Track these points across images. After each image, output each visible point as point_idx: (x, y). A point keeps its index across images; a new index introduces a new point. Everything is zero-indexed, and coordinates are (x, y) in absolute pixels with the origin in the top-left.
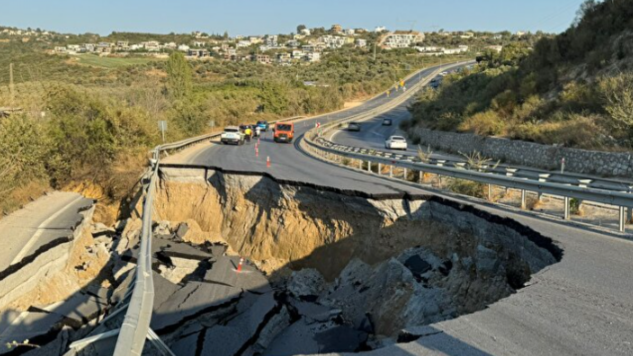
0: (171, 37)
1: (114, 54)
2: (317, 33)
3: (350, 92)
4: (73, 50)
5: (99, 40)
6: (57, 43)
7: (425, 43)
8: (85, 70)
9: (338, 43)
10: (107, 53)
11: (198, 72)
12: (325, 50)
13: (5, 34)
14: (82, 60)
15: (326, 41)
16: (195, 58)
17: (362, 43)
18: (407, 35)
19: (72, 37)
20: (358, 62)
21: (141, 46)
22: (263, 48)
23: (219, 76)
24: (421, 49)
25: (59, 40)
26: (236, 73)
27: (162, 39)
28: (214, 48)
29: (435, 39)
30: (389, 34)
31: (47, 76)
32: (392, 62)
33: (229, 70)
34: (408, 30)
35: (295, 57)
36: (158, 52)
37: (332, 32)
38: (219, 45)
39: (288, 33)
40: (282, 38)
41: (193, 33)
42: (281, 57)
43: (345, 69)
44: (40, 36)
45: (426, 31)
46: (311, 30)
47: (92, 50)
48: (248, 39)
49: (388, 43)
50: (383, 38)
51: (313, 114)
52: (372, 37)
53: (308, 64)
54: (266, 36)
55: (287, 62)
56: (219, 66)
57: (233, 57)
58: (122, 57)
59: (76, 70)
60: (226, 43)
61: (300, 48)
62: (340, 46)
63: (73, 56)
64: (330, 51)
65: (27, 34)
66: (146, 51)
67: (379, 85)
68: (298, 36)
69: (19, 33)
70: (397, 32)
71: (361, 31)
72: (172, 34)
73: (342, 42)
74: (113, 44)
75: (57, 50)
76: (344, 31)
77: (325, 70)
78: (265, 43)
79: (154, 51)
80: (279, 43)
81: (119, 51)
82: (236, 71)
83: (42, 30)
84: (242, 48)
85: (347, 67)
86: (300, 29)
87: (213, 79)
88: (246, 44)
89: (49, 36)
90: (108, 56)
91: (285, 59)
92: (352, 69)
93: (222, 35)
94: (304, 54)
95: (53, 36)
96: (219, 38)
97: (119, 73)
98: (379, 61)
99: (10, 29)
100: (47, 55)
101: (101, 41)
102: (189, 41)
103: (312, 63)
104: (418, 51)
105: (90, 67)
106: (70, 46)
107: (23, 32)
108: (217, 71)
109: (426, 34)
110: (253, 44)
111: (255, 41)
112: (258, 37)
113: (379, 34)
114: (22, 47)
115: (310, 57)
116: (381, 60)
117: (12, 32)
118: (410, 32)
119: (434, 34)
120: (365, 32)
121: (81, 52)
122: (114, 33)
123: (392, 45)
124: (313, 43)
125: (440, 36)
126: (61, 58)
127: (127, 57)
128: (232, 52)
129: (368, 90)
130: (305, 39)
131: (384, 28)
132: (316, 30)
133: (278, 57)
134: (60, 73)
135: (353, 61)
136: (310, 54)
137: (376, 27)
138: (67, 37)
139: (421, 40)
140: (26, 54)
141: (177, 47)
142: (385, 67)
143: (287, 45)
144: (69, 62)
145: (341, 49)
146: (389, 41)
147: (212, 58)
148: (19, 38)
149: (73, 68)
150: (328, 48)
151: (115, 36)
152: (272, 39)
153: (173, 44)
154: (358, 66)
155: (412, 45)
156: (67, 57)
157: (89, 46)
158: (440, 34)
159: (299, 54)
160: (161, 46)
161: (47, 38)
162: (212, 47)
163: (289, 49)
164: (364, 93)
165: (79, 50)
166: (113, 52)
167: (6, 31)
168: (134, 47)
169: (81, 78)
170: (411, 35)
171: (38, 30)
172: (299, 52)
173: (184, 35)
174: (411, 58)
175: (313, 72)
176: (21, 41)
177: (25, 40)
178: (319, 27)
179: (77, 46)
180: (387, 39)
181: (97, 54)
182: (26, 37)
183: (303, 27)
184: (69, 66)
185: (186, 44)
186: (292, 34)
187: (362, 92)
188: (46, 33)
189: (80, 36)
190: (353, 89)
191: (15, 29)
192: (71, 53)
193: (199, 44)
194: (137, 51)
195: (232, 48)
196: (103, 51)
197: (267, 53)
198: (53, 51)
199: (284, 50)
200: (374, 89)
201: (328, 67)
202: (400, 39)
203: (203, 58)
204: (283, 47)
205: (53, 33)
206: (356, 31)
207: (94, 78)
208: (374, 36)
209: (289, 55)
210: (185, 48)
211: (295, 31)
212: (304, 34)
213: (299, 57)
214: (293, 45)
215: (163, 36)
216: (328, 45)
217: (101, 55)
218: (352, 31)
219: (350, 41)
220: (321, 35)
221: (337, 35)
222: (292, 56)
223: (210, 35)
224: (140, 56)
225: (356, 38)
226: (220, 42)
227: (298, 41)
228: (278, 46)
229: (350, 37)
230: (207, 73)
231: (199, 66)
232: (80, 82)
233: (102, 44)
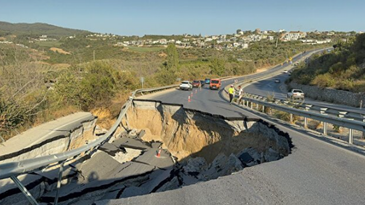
0: (173, 37)
1: (145, 46)
2: (247, 33)
3: (261, 64)
4: (126, 44)
5: (138, 38)
6: (119, 41)
7: (306, 38)
8: (131, 54)
9: (258, 38)
10: (141, 45)
11: (184, 54)
12: (251, 42)
14: (130, 49)
15: (252, 37)
16: (184, 47)
17: (271, 38)
18: (297, 34)
19: (126, 37)
20: (267, 48)
21: (158, 41)
22: (218, 42)
23: (195, 56)
24: (304, 41)
25: (120, 39)
26: (203, 54)
27: (168, 38)
28: (193, 42)
29: (312, 35)
30: (287, 33)
31: (113, 56)
32: (286, 48)
33: (200, 53)
34: (297, 31)
35: (235, 46)
36: (166, 44)
37: (255, 32)
38: (196, 41)
39: (231, 34)
40: (228, 36)
41: (183, 35)
42: (228, 46)
43: (260, 52)
44: (111, 37)
46: (244, 32)
47: (134, 44)
48: (211, 37)
49: (286, 38)
50: (283, 36)
51: (239, 75)
52: (277, 35)
53: (241, 49)
54: (220, 36)
55: (230, 48)
56: (195, 51)
57: (202, 47)
58: (148, 47)
59: (126, 54)
60: (199, 40)
61: (237, 41)
62: (259, 40)
63: (126, 47)
64: (253, 43)
65: (105, 36)
66: (160, 44)
67: (277, 60)
68: (237, 35)
69: (101, 36)
70: (291, 32)
71: (271, 32)
72: (173, 35)
73: (260, 38)
74: (144, 41)
75: (119, 44)
76: (261, 32)
77: (249, 53)
78: (220, 39)
79: (164, 44)
81: (147, 44)
82: (203, 53)
83: (112, 34)
84: (208, 42)
85: (261, 51)
86: (238, 31)
87: (191, 57)
88: (210, 39)
90: (142, 47)
91: (229, 47)
92: (264, 52)
93: (198, 35)
94: (239, 45)
96: (196, 37)
97: (146, 55)
98: (279, 48)
99: (97, 34)
100: (113, 46)
101: (139, 39)
102: (181, 38)
103: (243, 49)
104: (302, 42)
105: (133, 52)
106: (125, 42)
108: (193, 54)
109: (307, 33)
110: (213, 40)
111: (214, 38)
112: (216, 36)
113: (281, 33)
114: (102, 42)
115: (243, 46)
116: (280, 47)
118: (299, 32)
119: (312, 33)
120: (273, 32)
121: (129, 45)
123: (288, 39)
124: (244, 39)
125: (315, 34)
126: (120, 48)
127: (151, 47)
128: (203, 44)
129: (271, 63)
130: (240, 37)
131: (284, 30)
132: (247, 32)
133: (226, 46)
134: (118, 55)
135: (265, 48)
136: (242, 45)
137: (279, 30)
138: (124, 38)
139: (304, 36)
140: (104, 46)
141: (175, 42)
142: (282, 50)
143: (231, 40)
144: (123, 50)
145: (260, 42)
146: (286, 37)
147: (192, 47)
149: (125, 53)
150: (253, 41)
151: (146, 37)
152: (223, 37)
153: (173, 40)
154: (267, 50)
155: (299, 39)
156: (123, 47)
157: (133, 42)
159: (236, 44)
160: (167, 42)
161: (114, 38)
162: (192, 41)
163: (232, 42)
164: (269, 64)
165: (128, 44)
166: (144, 44)
167: (95, 35)
168: (154, 42)
169: (128, 58)
170: (299, 34)
171: (110, 34)
172: (237, 43)
173: (179, 36)
174: (298, 46)
175: (243, 54)
176: (102, 39)
177: (104, 39)
178: (248, 30)
179: (128, 42)
180: (285, 36)
181: (137, 46)
183: (240, 31)
184: (123, 52)
185: (180, 40)
186: (234, 34)
187: (268, 64)
188: (114, 36)
189: (130, 37)
190: (263, 62)
191: (100, 34)
192: (125, 45)
193: (186, 40)
194: (156, 44)
195: (202, 42)
196: (140, 44)
197: (220, 44)
198: (116, 45)
199: (229, 43)
200: (274, 62)
201: (251, 51)
202: (293, 36)
203: (187, 47)
204: (229, 41)
205: (117, 36)
206: (268, 32)
207: (134, 57)
209: (232, 45)
210: (179, 42)
211: (236, 33)
212: (240, 34)
213: (237, 46)
214: (234, 40)
215: (169, 36)
216: (253, 40)
217: (138, 46)
218: (266, 32)
219: (265, 37)
220: (249, 35)
221: (258, 34)
222: (233, 45)
223: (192, 35)
224: (158, 47)
225: (268, 36)
226: (197, 39)
227: (237, 38)
228: (227, 40)
229: (265, 35)
230: (188, 54)
231: (185, 51)
232: (127, 60)
233: (139, 41)
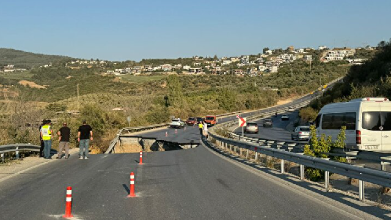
0: (180, 61)
1: (143, 74)
2: (277, 53)
3: (285, 95)
4: (118, 72)
5: (134, 64)
6: (109, 68)
7: (355, 56)
8: (124, 85)
9: (292, 59)
10: (138, 73)
11: (193, 83)
12: (281, 64)
13: (78, 63)
14: (123, 79)
15: (283, 58)
16: (193, 73)
17: (309, 58)
18: (342, 51)
19: (118, 63)
20: (298, 73)
21: (159, 68)
22: (239, 65)
23: (207, 85)
24: (350, 61)
25: (110, 66)
26: (218, 83)
27: (173, 62)
28: (206, 67)
29: (363, 52)
30: (329, 51)
31: (101, 89)
32: (322, 72)
33: (213, 81)
34: (343, 47)
35: (261, 70)
36: (170, 71)
37: (288, 51)
38: (210, 64)
39: (256, 54)
40: (252, 57)
41: (193, 57)
42: (251, 71)
43: (289, 78)
44: (98, 64)
45: (357, 48)
46: (273, 51)
47: (129, 72)
48: (229, 59)
49: (328, 57)
50: (324, 54)
52: (316, 53)
53: (269, 74)
54: (242, 57)
55: (255, 73)
56: (207, 79)
57: (218, 72)
58: (147, 76)
59: (119, 85)
60: (214, 63)
61: (264, 64)
62: (293, 61)
63: (118, 76)
64: (285, 65)
65: (90, 63)
66: (163, 71)
67: (307, 89)
68: (264, 56)
69: (86, 62)
70: (334, 49)
71: (309, 49)
72: (180, 58)
73: (294, 58)
74: (142, 67)
75: (109, 72)
76: (296, 50)
77: (275, 79)
78: (241, 62)
79: (167, 71)
80: (250, 61)
81: (146, 72)
82: (218, 81)
83: (100, 60)
84: (225, 66)
85: (290, 76)
86: (265, 50)
87: (203, 87)
88: (228, 62)
89: (104, 64)
90: (140, 75)
91: (253, 73)
92: (293, 78)
93: (213, 57)
94: (266, 68)
95: (106, 63)
96: (210, 59)
97: (144, 86)
98: (313, 71)
99: (80, 60)
100: (102, 76)
101: (135, 66)
102: (191, 62)
103: (272, 74)
104: (348, 62)
105: (127, 83)
106: (116, 70)
107: (89, 61)
108: (205, 82)
109: (356, 50)
110: (233, 63)
111: (234, 60)
112: (236, 58)
113: (321, 51)
114: (87, 71)
115: (271, 70)
116: (315, 71)
117: (81, 62)
118: (345, 48)
119: (362, 49)
120: (311, 50)
121: (123, 73)
122: (144, 60)
123: (331, 58)
124: (273, 60)
125: (367, 51)
126: (110, 78)
127: (151, 75)
128: (218, 68)
129: (299, 92)
130: (268, 57)
131: (325, 47)
132: (276, 50)
133: (249, 70)
134: (109, 87)
135: (294, 72)
136: (270, 68)
137: (320, 47)
138: (115, 64)
139: (353, 54)
140: (90, 76)
141: (182, 67)
142: (316, 75)
143: (256, 62)
144: (114, 80)
145: (293, 63)
146: (328, 56)
147: (204, 73)
148: (86, 66)
149: (117, 84)
150: (284, 62)
151: (144, 62)
152: (245, 59)
153: (180, 65)
154: (298, 75)
155: (345, 58)
156: (114, 77)
157: (128, 69)
158: (367, 49)
159: (262, 68)
160: (172, 67)
161: (103, 65)
162: (205, 66)
163: (257, 64)
164: (297, 94)
165: (121, 72)
166: (142, 72)
167: (78, 61)
168: (155, 69)
169: (121, 91)
170: (345, 51)
171: (98, 60)
172: (264, 66)
173: (188, 59)
175: (267, 81)
176: (87, 68)
177: (89, 67)
178: (278, 48)
179: (120, 70)
180: (328, 54)
181: (132, 74)
182: (90, 64)
183: (267, 49)
184: (114, 82)
185: (188, 65)
186: (260, 54)
187: (295, 94)
188: (102, 62)
189: (123, 62)
190: (287, 91)
191: (84, 60)
192: (117, 74)
193: (197, 64)
194: (157, 71)
195: (218, 66)
196: (136, 72)
197: (241, 68)
198: (105, 74)
199: (254, 65)
200: (303, 91)
201: (278, 77)
202: (337, 54)
203: (198, 74)
204: (253, 63)
205: (107, 61)
206: (305, 50)
207: (129, 90)
208: (318, 53)
209: (256, 69)
210: (187, 67)
211: (262, 52)
212: (268, 53)
213: (263, 70)
214: (260, 61)
215: (174, 60)
216: (284, 61)
217: (135, 75)
218: (302, 50)
219: (300, 57)
220: (280, 54)
221: (291, 53)
222: (258, 69)
223: (205, 58)
224: (159, 74)
225: (304, 55)
226: (211, 62)
227: (264, 59)
228: (250, 63)
229: (300, 54)
230: (199, 83)
231: (194, 80)
232: (120, 93)
233: (136, 68)
